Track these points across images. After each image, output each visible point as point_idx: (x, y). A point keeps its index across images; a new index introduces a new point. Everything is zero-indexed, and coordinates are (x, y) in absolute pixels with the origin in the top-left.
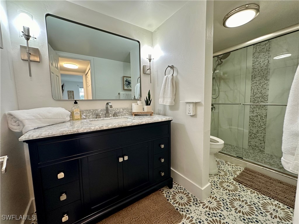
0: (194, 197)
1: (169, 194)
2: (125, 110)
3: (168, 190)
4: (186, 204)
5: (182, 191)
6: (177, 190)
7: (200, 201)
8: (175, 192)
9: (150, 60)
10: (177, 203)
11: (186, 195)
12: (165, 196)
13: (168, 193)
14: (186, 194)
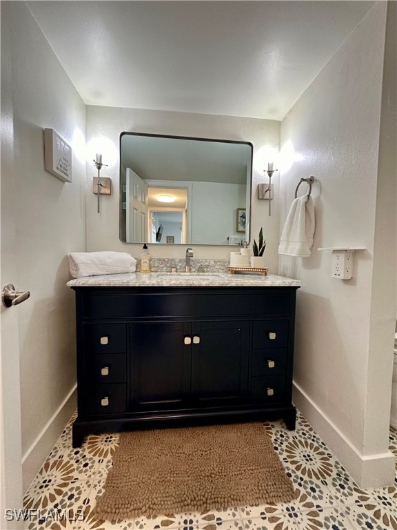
0: (341, 470)
1: (283, 439)
2: (218, 264)
3: (283, 430)
4: (316, 475)
5: (315, 444)
6: (304, 438)
7: (354, 483)
8: (297, 441)
9: (270, 173)
10: (293, 463)
11: (324, 456)
12: (273, 440)
13: (282, 436)
14: (322, 453)
